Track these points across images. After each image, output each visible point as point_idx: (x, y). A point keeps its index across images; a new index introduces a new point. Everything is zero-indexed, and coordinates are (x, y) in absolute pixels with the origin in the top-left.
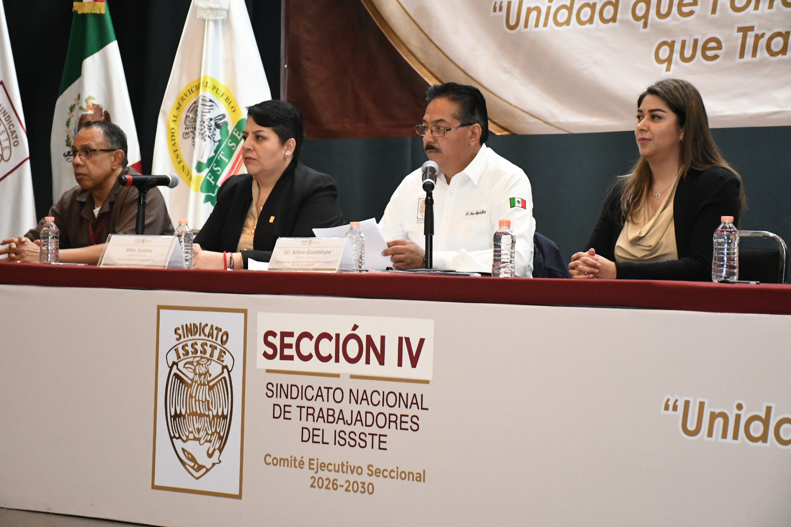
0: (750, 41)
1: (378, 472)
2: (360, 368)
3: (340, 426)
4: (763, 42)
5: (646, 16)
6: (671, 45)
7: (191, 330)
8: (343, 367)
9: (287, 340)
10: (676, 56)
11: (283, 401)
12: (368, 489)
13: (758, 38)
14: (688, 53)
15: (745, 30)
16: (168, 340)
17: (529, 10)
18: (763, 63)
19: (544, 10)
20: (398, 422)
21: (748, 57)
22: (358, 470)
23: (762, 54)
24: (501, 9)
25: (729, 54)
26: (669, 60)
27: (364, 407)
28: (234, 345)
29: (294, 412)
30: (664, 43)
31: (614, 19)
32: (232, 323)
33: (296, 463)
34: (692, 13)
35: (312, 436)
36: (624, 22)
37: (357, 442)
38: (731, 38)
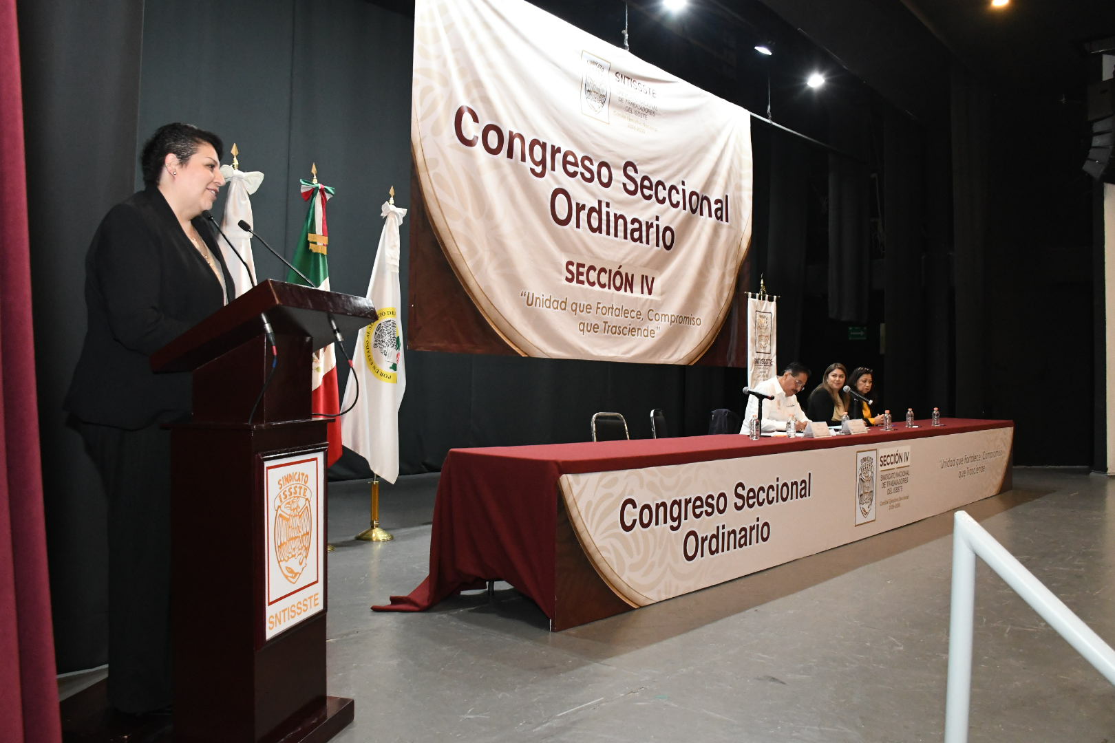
0: (607, 328)
1: (901, 499)
2: (900, 465)
3: (895, 486)
4: (610, 328)
5: (576, 310)
6: (584, 324)
7: (864, 460)
8: (895, 466)
9: (885, 458)
10: (585, 329)
11: (884, 481)
12: (898, 505)
13: (609, 326)
14: (589, 329)
15: (606, 323)
16: (859, 465)
17: (537, 299)
18: (609, 337)
19: (541, 299)
20: (906, 481)
21: (606, 334)
22: (896, 500)
23: (610, 332)
24: (525, 295)
25: (601, 332)
26: (583, 330)
27: (899, 478)
28: (874, 464)
29: (886, 484)
30: (581, 323)
31: (565, 309)
32: (872, 454)
33: (886, 503)
34: (590, 312)
35: (889, 492)
36: (568, 311)
37: (897, 490)
38: (602, 326)
